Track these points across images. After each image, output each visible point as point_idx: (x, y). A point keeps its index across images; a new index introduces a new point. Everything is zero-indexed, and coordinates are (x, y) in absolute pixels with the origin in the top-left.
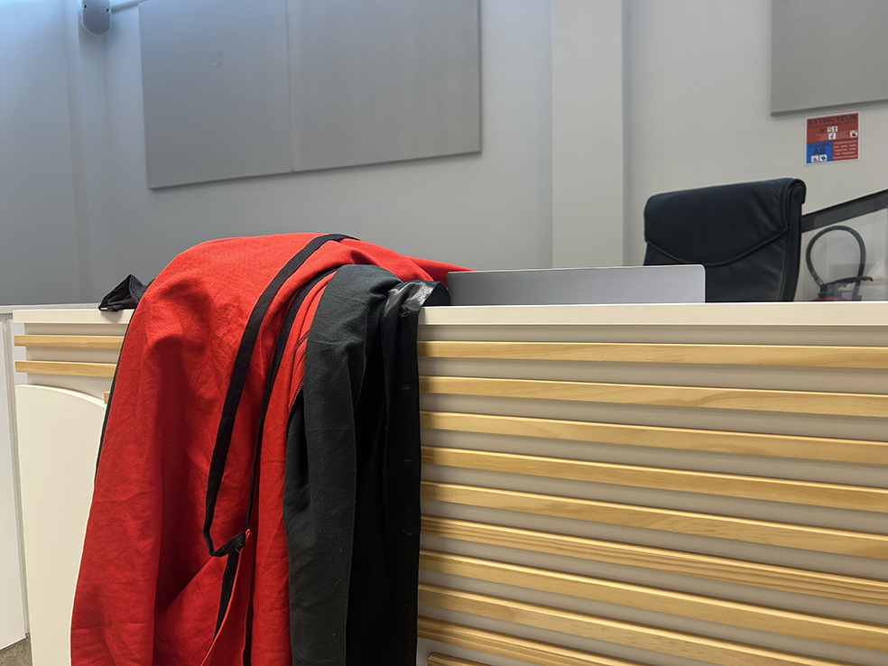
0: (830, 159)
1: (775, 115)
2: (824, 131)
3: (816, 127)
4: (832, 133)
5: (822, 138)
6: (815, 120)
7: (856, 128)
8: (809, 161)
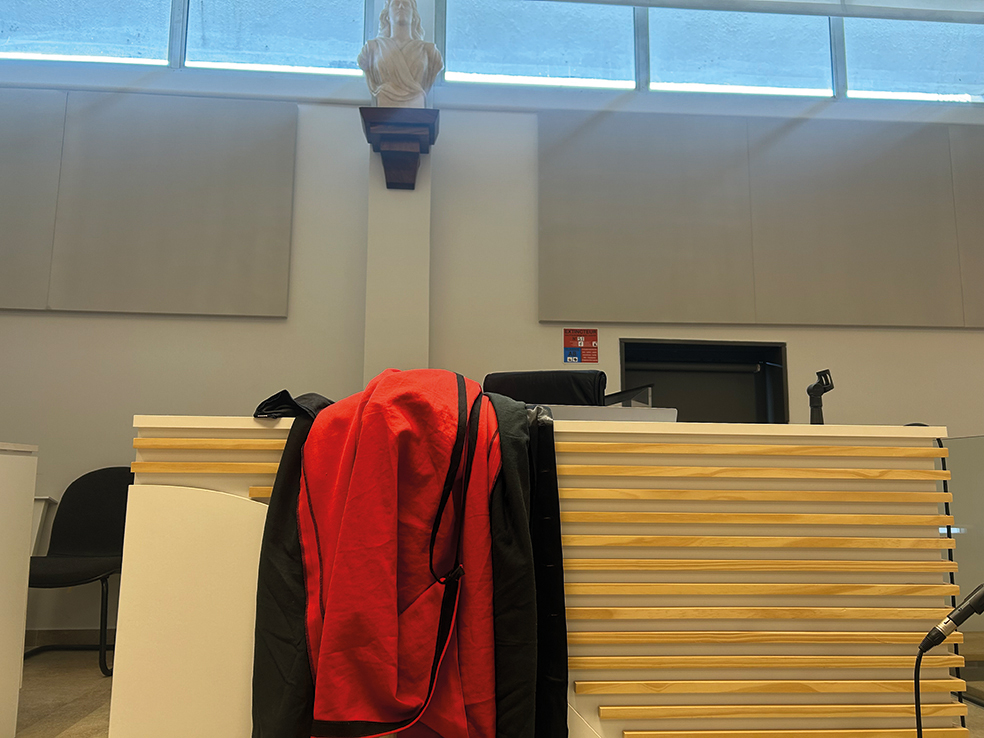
0: (580, 361)
1: (541, 322)
2: (575, 339)
3: (570, 335)
4: (581, 342)
5: (574, 345)
6: (570, 330)
7: (596, 340)
8: (566, 361)
